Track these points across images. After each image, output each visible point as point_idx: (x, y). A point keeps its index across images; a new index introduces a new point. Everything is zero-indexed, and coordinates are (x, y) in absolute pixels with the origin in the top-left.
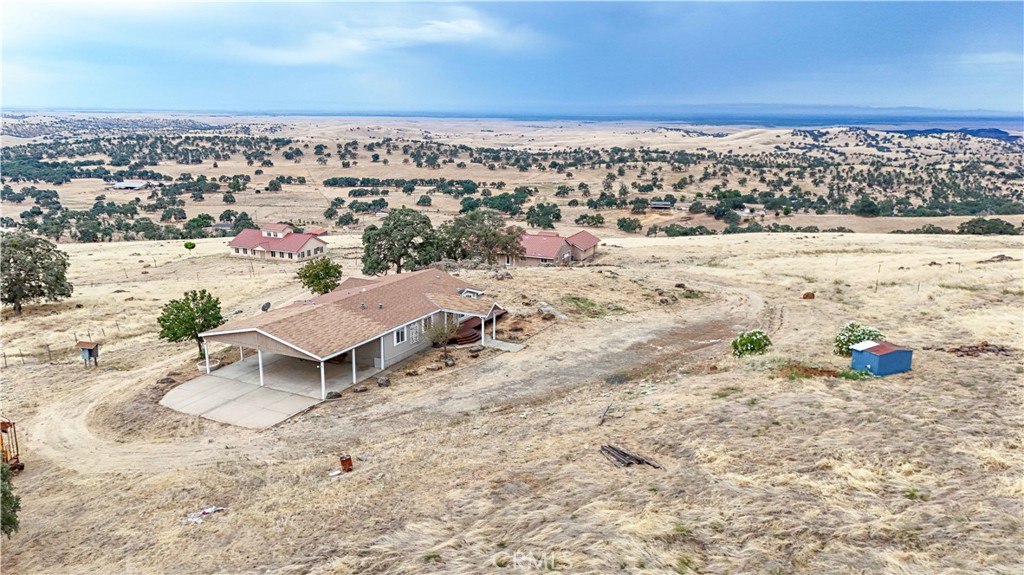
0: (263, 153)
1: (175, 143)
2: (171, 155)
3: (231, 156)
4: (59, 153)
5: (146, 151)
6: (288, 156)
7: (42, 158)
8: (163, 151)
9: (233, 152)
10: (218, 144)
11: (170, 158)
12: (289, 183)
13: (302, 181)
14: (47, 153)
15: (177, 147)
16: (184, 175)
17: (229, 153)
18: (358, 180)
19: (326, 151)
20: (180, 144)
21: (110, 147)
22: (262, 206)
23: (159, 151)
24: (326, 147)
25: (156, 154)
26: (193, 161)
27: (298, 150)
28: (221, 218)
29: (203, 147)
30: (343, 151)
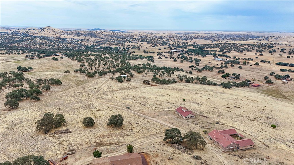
0: (262, 50)
1: (237, 46)
2: (235, 49)
3: (252, 51)
4: (209, 47)
5: (229, 48)
6: (270, 52)
7: (204, 48)
8: (233, 48)
9: (253, 49)
10: (250, 47)
11: (234, 50)
12: (264, 62)
13: (269, 62)
14: (206, 47)
15: (238, 47)
16: (234, 57)
17: (252, 50)
18: (289, 64)
19: (284, 51)
20: (239, 46)
21: (221, 46)
22: (249, 71)
23: (232, 48)
24: (285, 49)
25: (231, 49)
26: (240, 52)
27: (275, 50)
28: (232, 75)
29: (245, 47)
30: (291, 51)
